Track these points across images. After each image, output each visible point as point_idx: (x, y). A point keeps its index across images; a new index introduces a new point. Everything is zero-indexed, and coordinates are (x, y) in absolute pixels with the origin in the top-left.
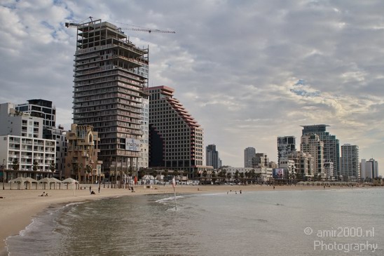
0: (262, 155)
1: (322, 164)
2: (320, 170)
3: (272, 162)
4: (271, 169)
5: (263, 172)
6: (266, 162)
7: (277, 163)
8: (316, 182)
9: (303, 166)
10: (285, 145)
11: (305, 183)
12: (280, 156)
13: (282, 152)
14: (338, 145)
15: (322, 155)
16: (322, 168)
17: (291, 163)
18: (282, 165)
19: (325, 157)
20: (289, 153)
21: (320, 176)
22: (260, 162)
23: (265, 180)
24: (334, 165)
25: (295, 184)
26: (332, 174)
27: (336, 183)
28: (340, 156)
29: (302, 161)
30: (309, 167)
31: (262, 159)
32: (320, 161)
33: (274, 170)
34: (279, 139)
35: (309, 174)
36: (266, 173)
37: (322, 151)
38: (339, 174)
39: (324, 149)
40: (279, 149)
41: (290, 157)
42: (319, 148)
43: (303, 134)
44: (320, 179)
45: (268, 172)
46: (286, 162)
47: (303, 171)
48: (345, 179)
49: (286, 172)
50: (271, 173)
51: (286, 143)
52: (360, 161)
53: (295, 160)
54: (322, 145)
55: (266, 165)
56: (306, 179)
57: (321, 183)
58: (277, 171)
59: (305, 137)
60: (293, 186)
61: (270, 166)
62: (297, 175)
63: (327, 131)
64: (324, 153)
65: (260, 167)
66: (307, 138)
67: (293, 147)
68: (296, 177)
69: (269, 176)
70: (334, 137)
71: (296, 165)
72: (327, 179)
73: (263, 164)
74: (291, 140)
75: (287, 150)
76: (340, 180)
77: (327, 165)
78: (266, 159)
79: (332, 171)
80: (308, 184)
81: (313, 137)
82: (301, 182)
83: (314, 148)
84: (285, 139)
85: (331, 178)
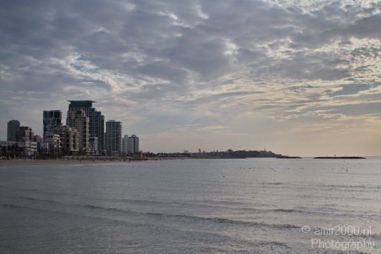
0: (26, 128)
1: (87, 139)
2: (85, 145)
3: (37, 136)
4: (36, 143)
5: (27, 145)
6: (30, 136)
7: (42, 137)
8: (81, 157)
9: (68, 140)
10: (51, 119)
11: (70, 157)
12: (45, 129)
13: (47, 127)
14: (103, 121)
15: (87, 130)
16: (87, 143)
17: (57, 137)
18: (47, 139)
19: (90, 132)
20: (55, 127)
21: (85, 150)
22: (24, 136)
23: (29, 154)
24: (99, 140)
25: (60, 158)
26: (96, 149)
27: (100, 157)
28: (105, 132)
29: (68, 136)
30: (74, 141)
31: (27, 133)
32: (85, 136)
33: (39, 144)
34: (45, 113)
35: (75, 148)
36: (31, 147)
37: (87, 126)
38: (103, 149)
39: (90, 124)
40: (45, 123)
41: (55, 132)
42: (85, 123)
43: (70, 108)
44: (84, 153)
45: (32, 146)
46: (52, 137)
47: (68, 146)
48: (109, 153)
49: (51, 146)
50: (36, 147)
51: (52, 118)
52: (123, 137)
53: (61, 135)
54: (88, 120)
55: (30, 139)
56: (71, 153)
57: (85, 157)
58: (42, 145)
59: (71, 112)
60: (58, 160)
61: (35, 140)
62: (62, 149)
63: (93, 107)
64: (90, 128)
65: (24, 141)
66: (73, 113)
67: (59, 121)
68: (61, 151)
69: (33, 150)
70: (100, 113)
71: (61, 139)
72: (91, 153)
73: (28, 138)
74: (57, 114)
75: (53, 124)
76: (104, 154)
77: (92, 140)
78: (30, 133)
79: (96, 146)
80: (73, 158)
81: (80, 112)
82: (67, 156)
83: (80, 123)
84: (51, 112)
85: (95, 152)
